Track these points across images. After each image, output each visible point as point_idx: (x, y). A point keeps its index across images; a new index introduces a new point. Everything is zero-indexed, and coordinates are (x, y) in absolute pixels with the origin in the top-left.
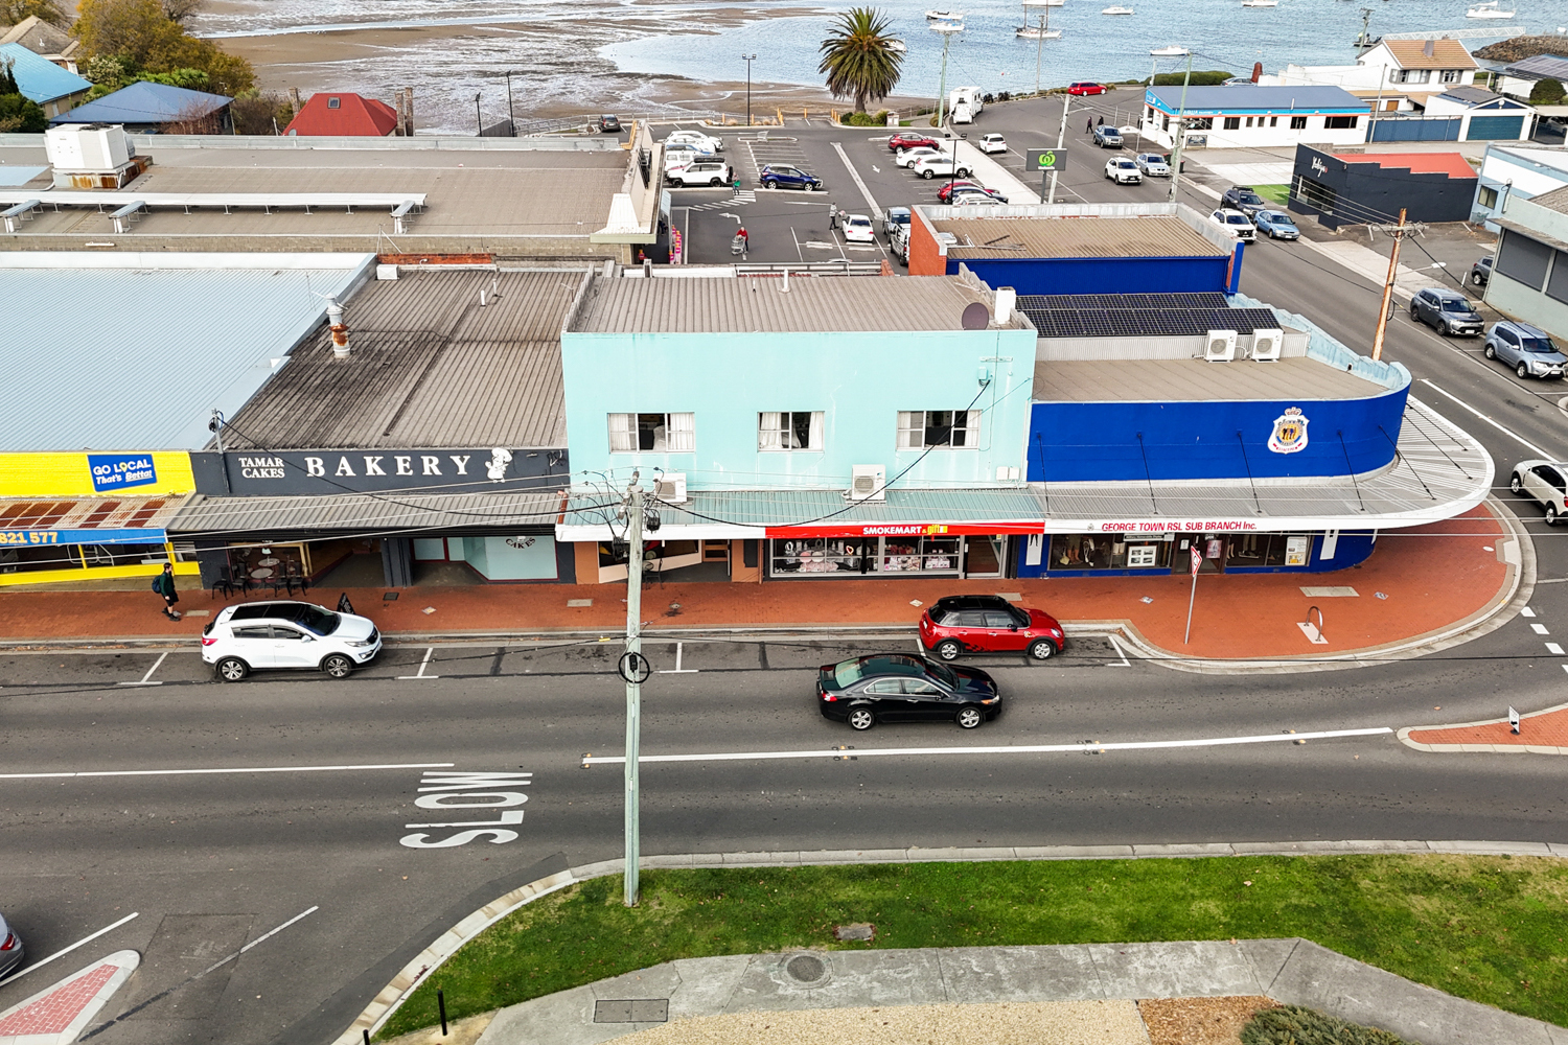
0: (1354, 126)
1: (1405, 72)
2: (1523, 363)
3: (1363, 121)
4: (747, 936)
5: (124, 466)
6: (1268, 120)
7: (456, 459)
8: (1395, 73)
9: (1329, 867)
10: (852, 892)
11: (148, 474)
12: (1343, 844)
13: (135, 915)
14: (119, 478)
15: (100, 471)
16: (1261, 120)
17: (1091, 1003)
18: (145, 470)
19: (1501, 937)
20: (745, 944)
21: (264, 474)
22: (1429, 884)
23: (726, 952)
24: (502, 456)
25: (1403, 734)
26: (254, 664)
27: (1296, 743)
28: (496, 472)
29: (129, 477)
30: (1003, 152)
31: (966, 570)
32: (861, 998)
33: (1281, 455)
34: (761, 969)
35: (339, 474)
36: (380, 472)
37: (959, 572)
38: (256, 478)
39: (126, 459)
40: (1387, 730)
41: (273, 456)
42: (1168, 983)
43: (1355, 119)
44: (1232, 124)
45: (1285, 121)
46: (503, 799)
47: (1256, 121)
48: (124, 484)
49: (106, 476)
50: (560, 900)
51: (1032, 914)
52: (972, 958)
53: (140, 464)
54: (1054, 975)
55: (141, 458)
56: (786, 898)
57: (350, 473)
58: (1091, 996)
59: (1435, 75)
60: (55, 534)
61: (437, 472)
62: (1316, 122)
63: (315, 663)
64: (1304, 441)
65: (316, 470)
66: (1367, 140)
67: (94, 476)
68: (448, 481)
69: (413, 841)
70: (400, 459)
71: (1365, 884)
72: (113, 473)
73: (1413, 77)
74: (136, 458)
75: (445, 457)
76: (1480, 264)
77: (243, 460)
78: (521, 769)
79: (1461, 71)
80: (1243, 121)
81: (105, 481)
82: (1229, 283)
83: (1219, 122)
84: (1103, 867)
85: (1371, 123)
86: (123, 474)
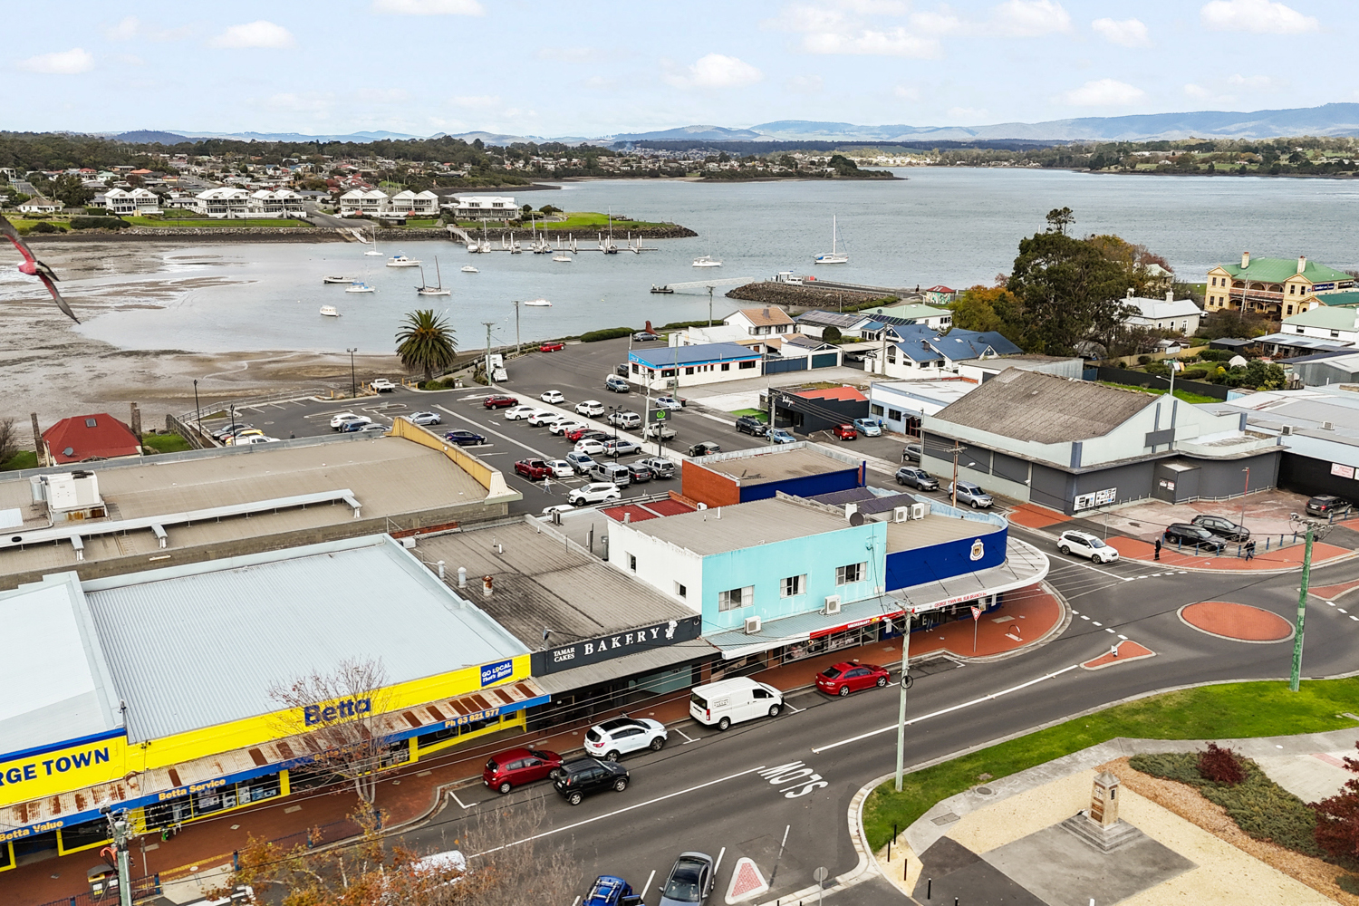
0: (754, 366)
1: (757, 329)
2: (974, 501)
3: (759, 363)
4: (953, 788)
5: (498, 669)
6: (709, 367)
7: (653, 630)
8: (752, 330)
9: (1103, 714)
10: (968, 766)
11: (509, 671)
12: (1099, 707)
13: (723, 849)
14: (494, 676)
15: (486, 674)
16: (705, 367)
17: (1079, 773)
18: (507, 669)
19: (1169, 721)
20: (954, 790)
21: (565, 658)
22: (1137, 712)
23: (952, 795)
24: (673, 624)
25: (1082, 665)
26: (622, 752)
27: (1052, 678)
28: (669, 634)
29: (500, 675)
30: (562, 402)
31: (863, 642)
32: (1012, 794)
33: (975, 561)
34: (970, 796)
35: (599, 650)
36: (619, 645)
37: (860, 643)
38: (561, 662)
39: (499, 665)
40: (1075, 666)
41: (570, 647)
42: (1096, 762)
43: (754, 362)
44: (690, 371)
45: (718, 367)
46: (803, 773)
47: (702, 368)
48: (497, 679)
49: (488, 677)
50: (874, 797)
51: (1035, 754)
52: (1031, 772)
53: (506, 666)
54: (1060, 769)
55: (506, 662)
56: (950, 774)
57: (605, 649)
58: (1077, 772)
59: (773, 329)
60: (498, 710)
61: (644, 639)
62: (734, 365)
63: (647, 744)
64: (982, 553)
65: (589, 651)
66: (763, 374)
67: (482, 678)
68: (650, 644)
69: (790, 795)
70: (628, 636)
71: (1118, 717)
72: (492, 674)
73: (762, 331)
74: (504, 663)
75: (647, 630)
76: (907, 449)
77: (555, 653)
78: (793, 761)
79: (786, 326)
80: (696, 369)
81: (487, 679)
82: (860, 481)
83: (683, 371)
84: (1038, 734)
85: (763, 363)
86: (496, 674)
